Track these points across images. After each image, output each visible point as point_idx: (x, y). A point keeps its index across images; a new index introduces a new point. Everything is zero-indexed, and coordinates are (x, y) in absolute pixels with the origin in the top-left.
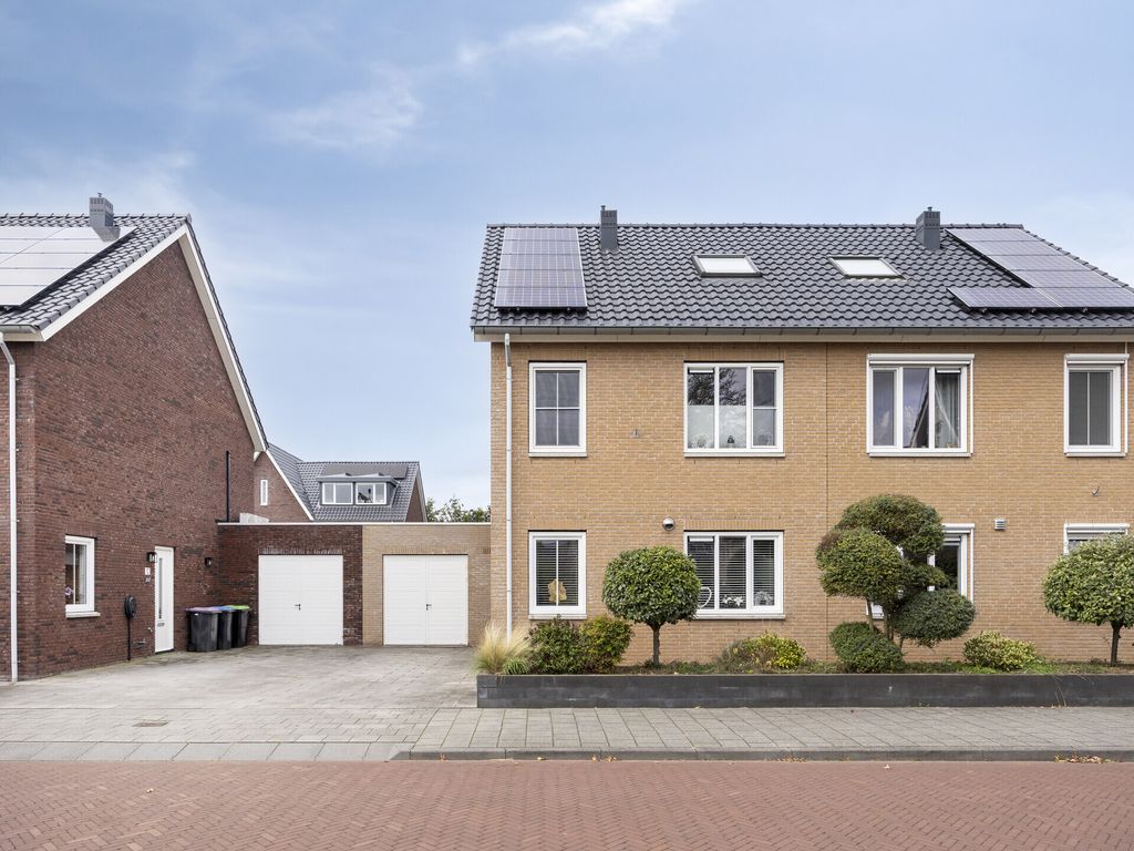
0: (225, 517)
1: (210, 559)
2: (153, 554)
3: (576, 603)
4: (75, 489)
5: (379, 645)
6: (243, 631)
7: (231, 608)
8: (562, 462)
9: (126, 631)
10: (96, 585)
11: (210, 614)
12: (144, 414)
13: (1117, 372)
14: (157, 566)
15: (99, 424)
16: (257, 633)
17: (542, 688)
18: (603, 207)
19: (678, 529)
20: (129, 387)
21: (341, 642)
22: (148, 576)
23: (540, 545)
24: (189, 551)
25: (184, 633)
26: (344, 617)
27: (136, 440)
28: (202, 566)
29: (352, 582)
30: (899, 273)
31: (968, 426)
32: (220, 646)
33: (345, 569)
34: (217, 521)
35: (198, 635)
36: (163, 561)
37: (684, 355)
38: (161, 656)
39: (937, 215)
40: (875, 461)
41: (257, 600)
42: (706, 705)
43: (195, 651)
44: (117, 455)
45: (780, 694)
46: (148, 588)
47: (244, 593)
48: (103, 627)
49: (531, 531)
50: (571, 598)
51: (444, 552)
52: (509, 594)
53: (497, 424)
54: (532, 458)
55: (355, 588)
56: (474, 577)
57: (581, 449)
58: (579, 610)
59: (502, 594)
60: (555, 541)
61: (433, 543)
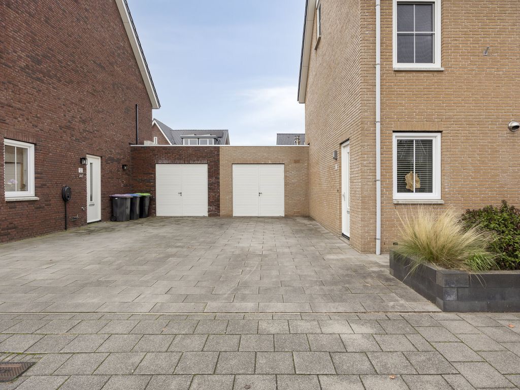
0: (135, 142)
1: (125, 165)
2: (85, 159)
3: (430, 190)
4: (13, 105)
5: (230, 216)
6: (147, 208)
7: (139, 195)
8: (422, 75)
9: (64, 210)
10: (36, 178)
11: (126, 198)
12: (77, 66)
14: (88, 167)
15: (39, 62)
16: (155, 210)
20: (66, 45)
21: (206, 214)
22: (81, 174)
23: (400, 143)
24: (112, 160)
25: (109, 210)
26: (208, 200)
27: (71, 82)
28: (121, 170)
29: (213, 180)
32: (131, 217)
33: (209, 172)
34: (130, 144)
35: (118, 211)
36: (93, 165)
38: (91, 225)
41: (155, 190)
43: (116, 221)
44: (54, 88)
46: (82, 181)
47: (147, 186)
48: (43, 207)
49: (394, 132)
50: (426, 187)
51: (270, 163)
52: (378, 184)
53: (366, 44)
54: (395, 71)
55: (215, 184)
56: (288, 177)
57: (437, 65)
58: (435, 195)
59: (371, 183)
60: (412, 141)
61: (263, 157)
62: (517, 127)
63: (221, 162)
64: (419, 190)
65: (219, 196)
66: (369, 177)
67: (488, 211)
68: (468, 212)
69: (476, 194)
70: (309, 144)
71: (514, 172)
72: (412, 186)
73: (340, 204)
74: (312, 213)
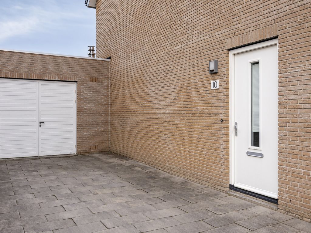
51: (57, 79)
56: (83, 100)
61: (46, 70)
70: (110, 58)
73: (228, 141)
74: (119, 148)
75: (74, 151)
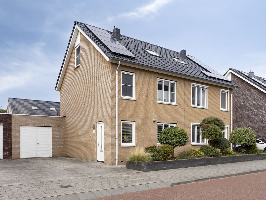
3: (132, 142)
5: (18, 158)
13: (227, 93)
17: (158, 165)
18: (115, 27)
19: (156, 122)
21: (2, 158)
23: (123, 125)
26: (4, 148)
29: (7, 136)
30: (187, 64)
31: (207, 102)
33: (4, 131)
37: (157, 76)
39: (185, 51)
40: (193, 108)
42: (191, 166)
45: (203, 163)
49: (121, 121)
50: (130, 141)
52: (117, 139)
53: (113, 88)
54: (122, 99)
55: (8, 138)
56: (54, 134)
57: (134, 98)
58: (133, 144)
59: (114, 139)
60: (127, 124)
61: (39, 122)
62: (155, 121)
63: (12, 125)
64: (128, 142)
65: (11, 146)
66: (114, 137)
67: (151, 147)
68: (146, 148)
69: (145, 143)
70: (66, 116)
71: (155, 136)
72: (126, 140)
73: (97, 148)
74: (69, 154)
75: (51, 156)
